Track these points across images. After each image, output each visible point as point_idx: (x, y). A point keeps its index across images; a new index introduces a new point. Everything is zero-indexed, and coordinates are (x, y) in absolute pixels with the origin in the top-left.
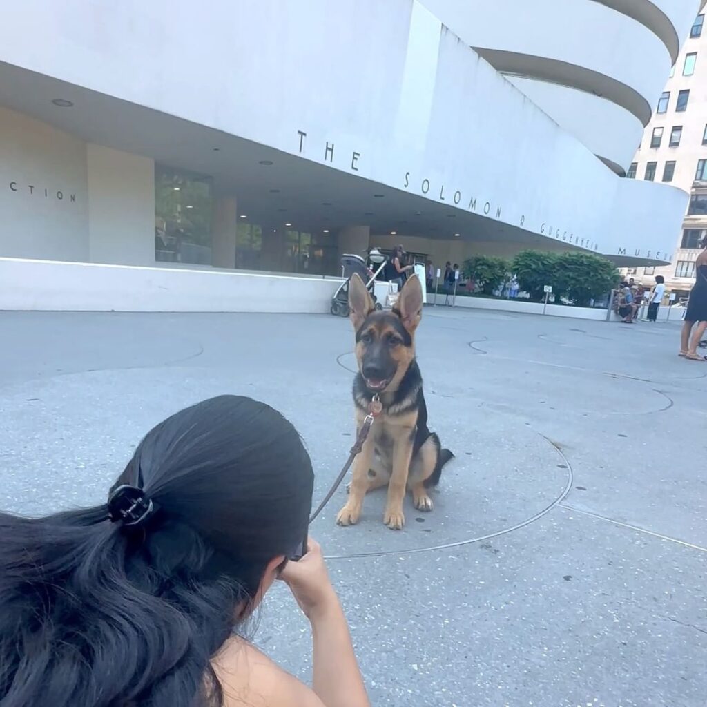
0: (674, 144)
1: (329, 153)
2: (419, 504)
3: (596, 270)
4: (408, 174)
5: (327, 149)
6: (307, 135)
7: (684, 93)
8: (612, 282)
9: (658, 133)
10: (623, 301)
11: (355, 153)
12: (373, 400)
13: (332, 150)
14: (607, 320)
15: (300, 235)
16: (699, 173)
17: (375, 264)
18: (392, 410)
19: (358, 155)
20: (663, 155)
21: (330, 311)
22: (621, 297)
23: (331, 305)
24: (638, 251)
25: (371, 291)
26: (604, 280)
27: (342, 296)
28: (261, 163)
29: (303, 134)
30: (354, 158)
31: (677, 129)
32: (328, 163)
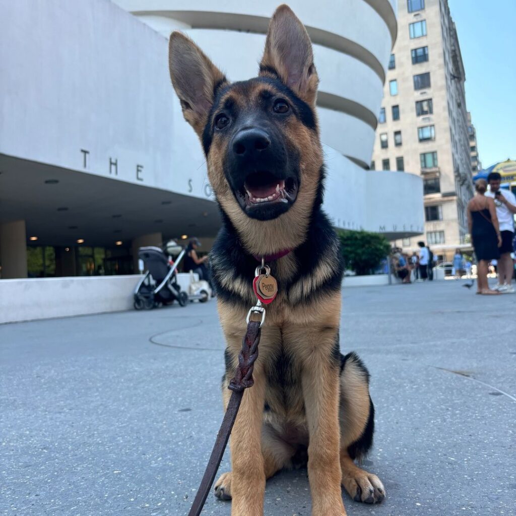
0: (398, 144)
1: (113, 167)
2: (360, 490)
3: (369, 242)
4: (190, 181)
5: (111, 163)
6: (90, 152)
7: (396, 108)
8: (385, 250)
9: (384, 138)
10: (399, 265)
11: (138, 166)
12: (257, 275)
13: (116, 164)
14: (390, 283)
15: (93, 251)
16: (423, 163)
17: (172, 255)
18: (296, 292)
19: (141, 167)
20: (392, 153)
21: (133, 307)
22: (395, 262)
23: (133, 301)
24: (395, 227)
25: (173, 280)
26: (377, 250)
27: (144, 290)
28: (47, 182)
29: (85, 152)
30: (138, 171)
31: (398, 133)
32: (113, 176)
